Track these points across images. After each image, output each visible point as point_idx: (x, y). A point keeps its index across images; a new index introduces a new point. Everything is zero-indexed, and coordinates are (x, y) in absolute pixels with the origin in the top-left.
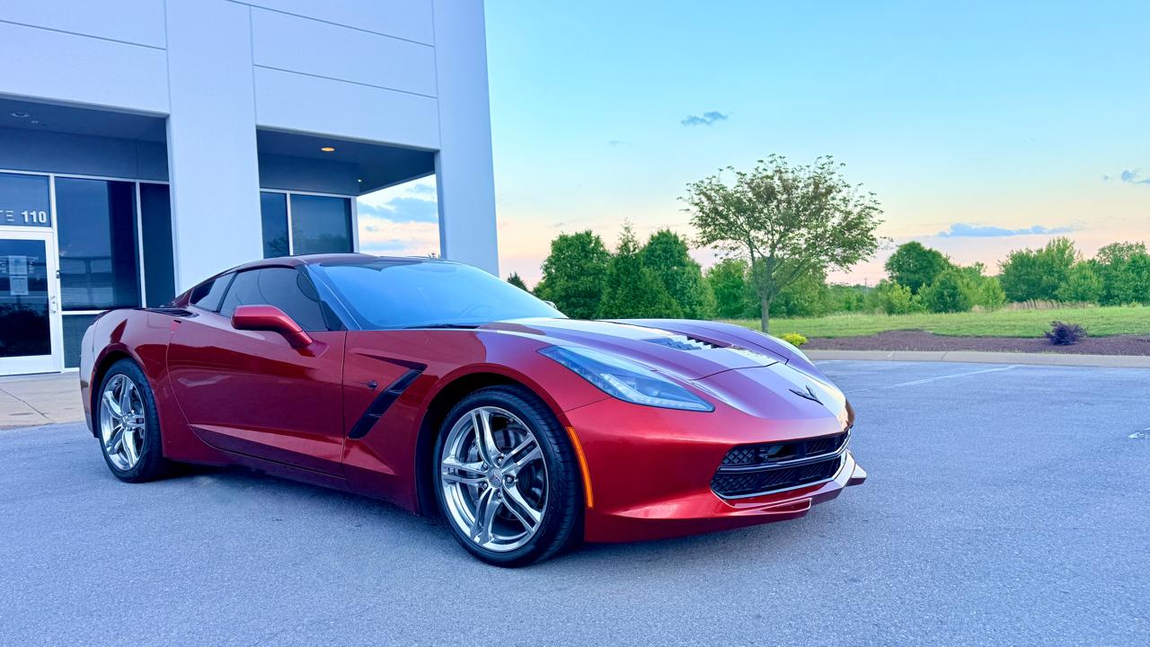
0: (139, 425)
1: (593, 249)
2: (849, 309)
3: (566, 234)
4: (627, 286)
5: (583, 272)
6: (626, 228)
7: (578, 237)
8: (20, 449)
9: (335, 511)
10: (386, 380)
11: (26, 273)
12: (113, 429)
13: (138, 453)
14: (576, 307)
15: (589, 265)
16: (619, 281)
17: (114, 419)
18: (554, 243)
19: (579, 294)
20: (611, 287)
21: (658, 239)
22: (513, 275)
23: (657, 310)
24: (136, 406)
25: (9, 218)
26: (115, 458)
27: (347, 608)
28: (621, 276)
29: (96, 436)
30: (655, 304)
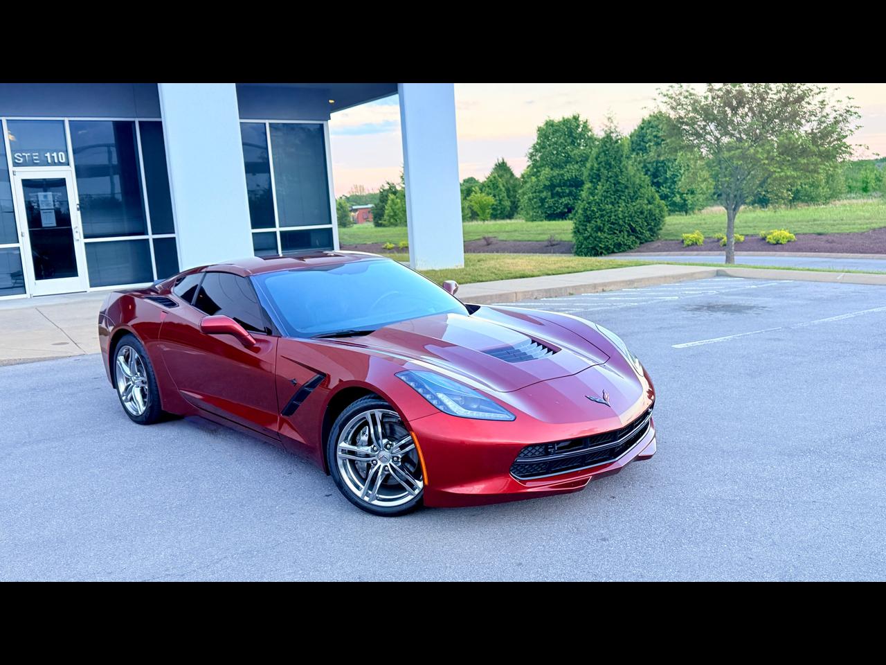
0: (143, 385)
1: (580, 134)
2: (865, 190)
3: (552, 119)
4: (607, 181)
5: (568, 159)
6: (609, 118)
7: (565, 122)
8: (62, 384)
9: (278, 458)
10: (304, 378)
11: (53, 207)
12: (126, 385)
13: (145, 403)
14: (561, 197)
15: (576, 152)
16: (599, 175)
17: (126, 378)
18: (539, 130)
19: (564, 184)
20: (591, 182)
21: (649, 122)
22: (501, 161)
23: (638, 206)
24: (141, 369)
25: (36, 160)
26: (128, 405)
27: (267, 542)
28: (602, 170)
29: (114, 388)
30: (637, 198)
